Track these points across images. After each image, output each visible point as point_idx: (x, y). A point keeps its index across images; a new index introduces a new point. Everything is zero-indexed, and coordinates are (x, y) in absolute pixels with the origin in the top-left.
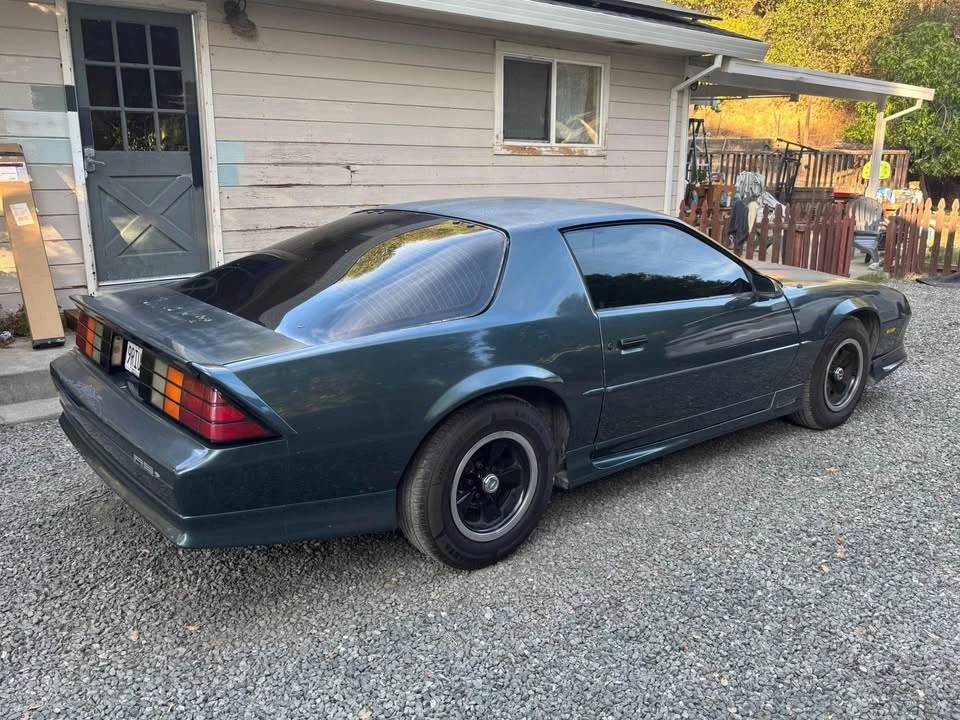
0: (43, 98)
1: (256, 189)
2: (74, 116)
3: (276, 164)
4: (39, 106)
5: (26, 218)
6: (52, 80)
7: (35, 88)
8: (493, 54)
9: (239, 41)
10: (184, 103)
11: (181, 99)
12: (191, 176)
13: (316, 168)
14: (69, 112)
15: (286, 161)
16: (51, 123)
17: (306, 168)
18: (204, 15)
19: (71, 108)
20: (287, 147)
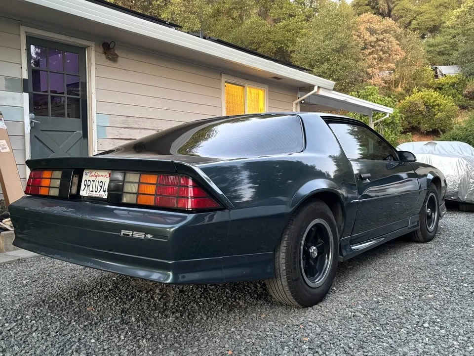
0: (11, 85)
1: (115, 140)
2: (26, 96)
3: (125, 128)
4: (8, 88)
5: (5, 148)
6: (17, 75)
7: (7, 79)
8: (221, 80)
9: (109, 63)
10: (80, 93)
11: (78, 91)
12: (81, 132)
13: (143, 131)
14: (24, 93)
15: (130, 126)
16: (14, 99)
17: (139, 130)
18: (93, 48)
19: (25, 91)
20: (130, 119)
